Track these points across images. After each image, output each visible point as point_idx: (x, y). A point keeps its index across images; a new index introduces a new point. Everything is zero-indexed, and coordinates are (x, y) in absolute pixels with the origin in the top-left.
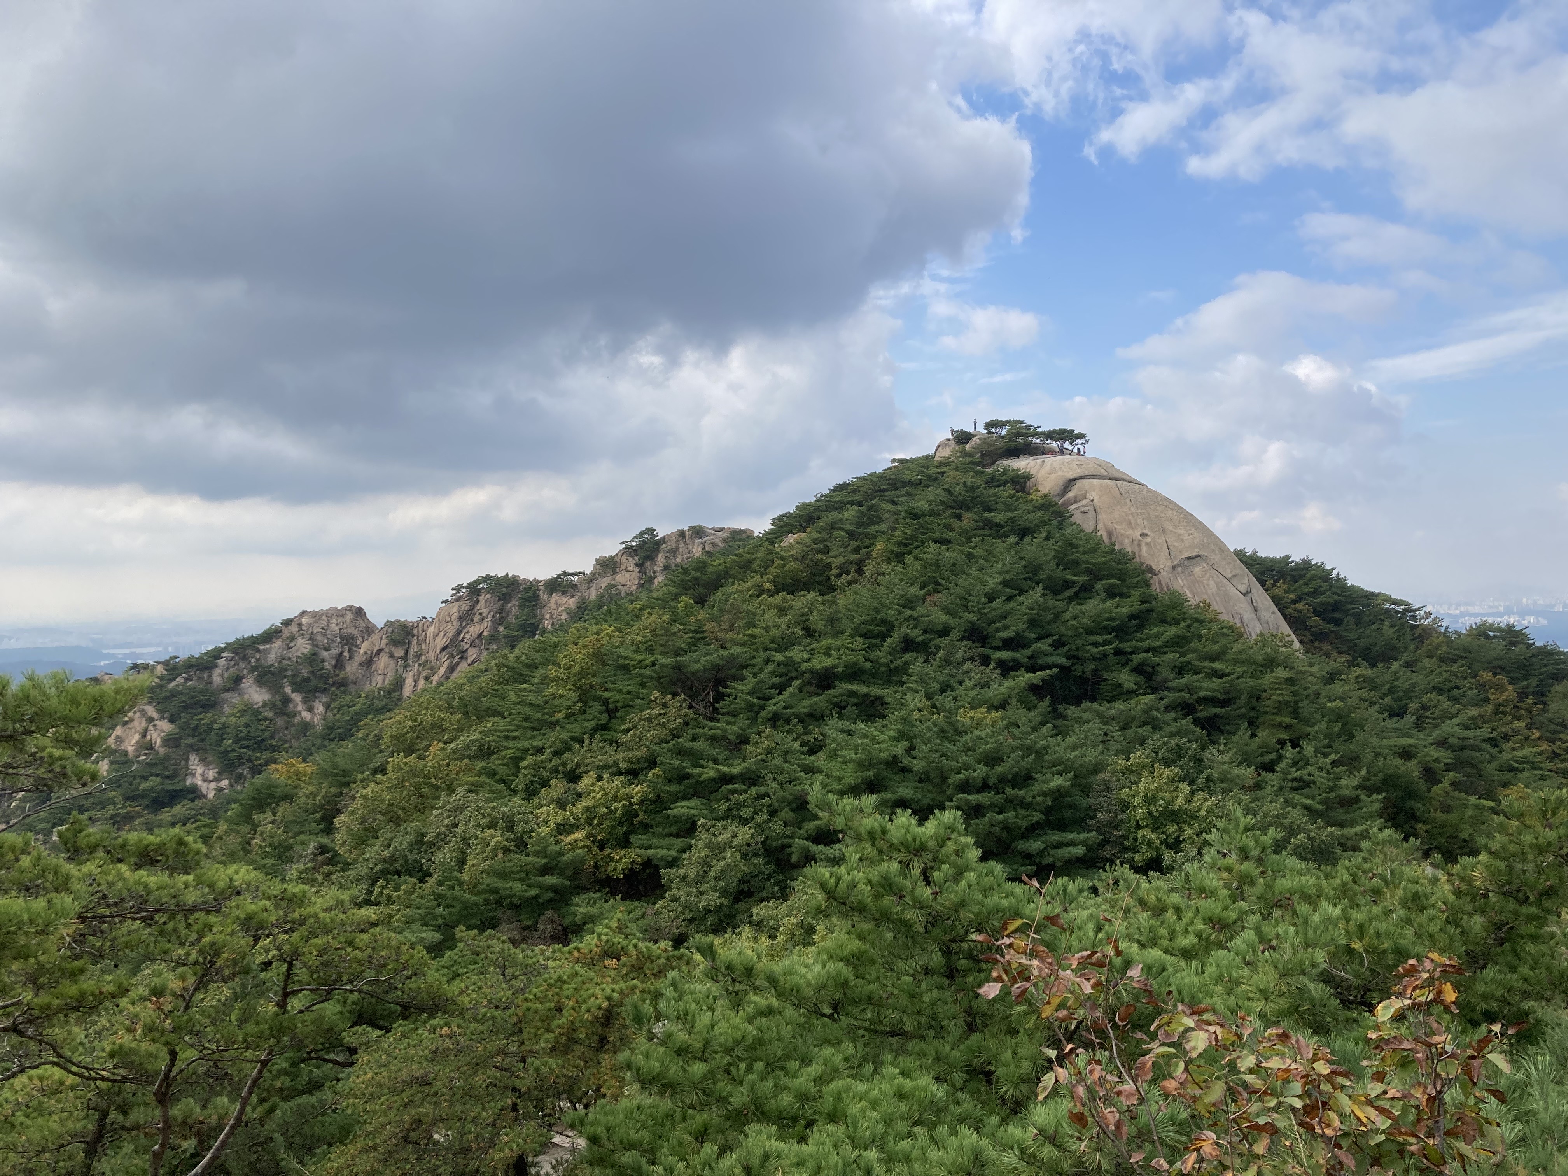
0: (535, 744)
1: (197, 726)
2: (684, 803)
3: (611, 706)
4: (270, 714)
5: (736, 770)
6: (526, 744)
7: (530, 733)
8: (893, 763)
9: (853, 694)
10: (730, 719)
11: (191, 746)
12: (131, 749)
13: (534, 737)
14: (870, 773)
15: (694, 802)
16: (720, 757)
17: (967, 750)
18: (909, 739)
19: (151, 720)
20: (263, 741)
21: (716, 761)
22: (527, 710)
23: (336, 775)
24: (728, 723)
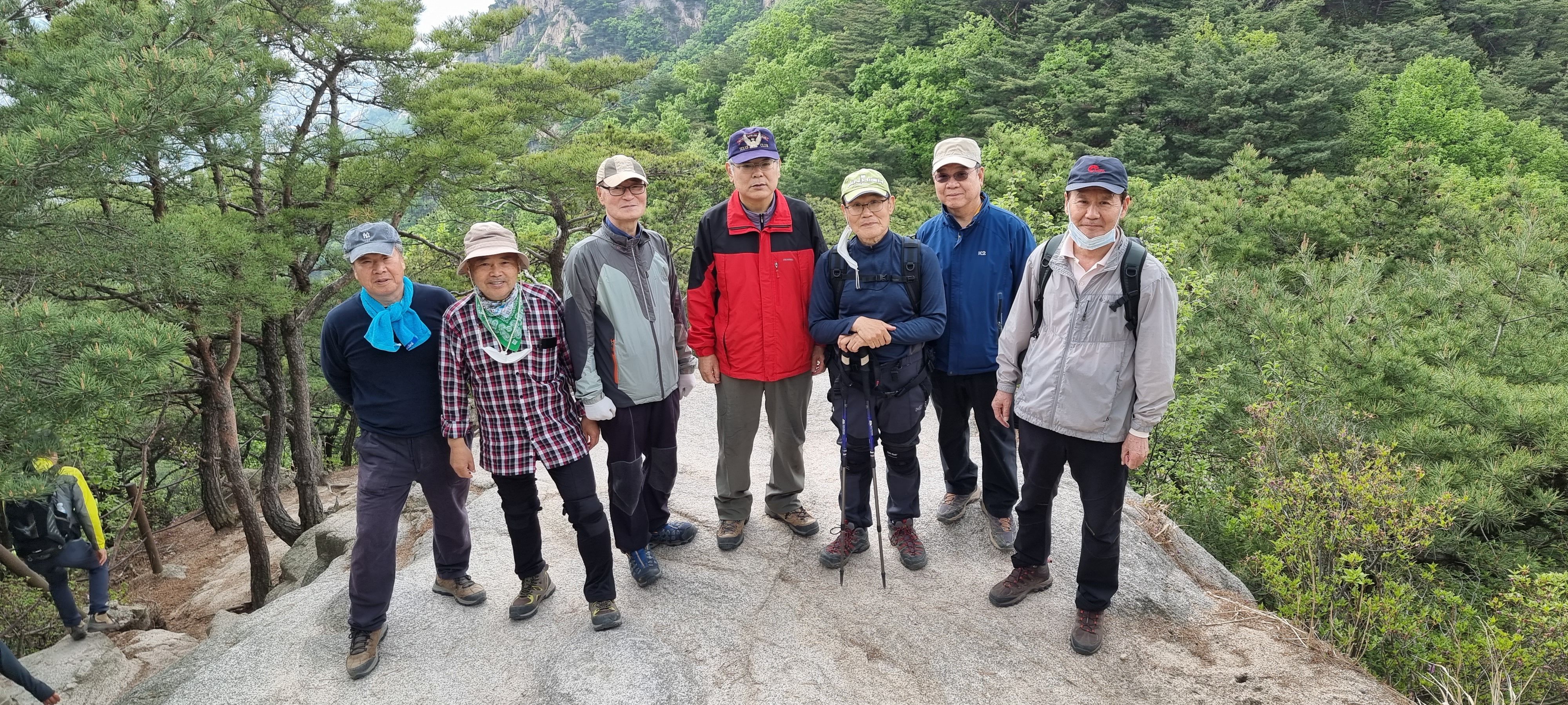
0: (868, 56)
1: (607, 27)
2: (985, 110)
3: (931, 23)
4: (660, 20)
5: (1029, 83)
6: (861, 56)
7: (864, 47)
8: (1169, 81)
9: (1141, 16)
10: (1030, 38)
11: (603, 44)
12: (559, 45)
13: (866, 50)
14: (1146, 88)
15: (993, 109)
16: (1019, 72)
17: (1238, 69)
18: (1186, 59)
19: (572, 22)
20: (656, 42)
21: (1014, 75)
22: (861, 26)
23: (716, 75)
24: (1027, 42)
